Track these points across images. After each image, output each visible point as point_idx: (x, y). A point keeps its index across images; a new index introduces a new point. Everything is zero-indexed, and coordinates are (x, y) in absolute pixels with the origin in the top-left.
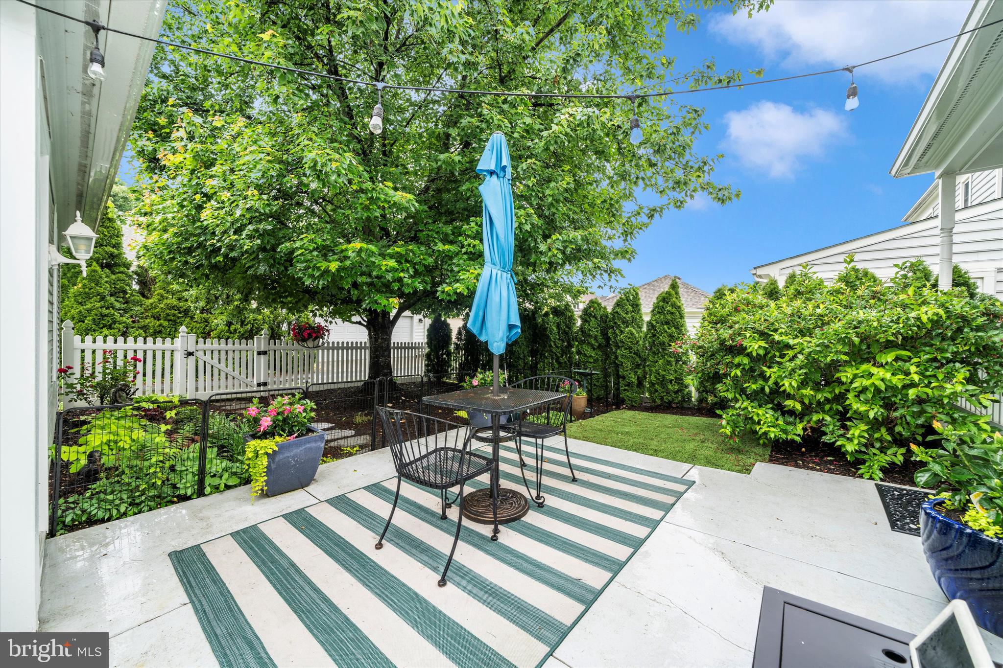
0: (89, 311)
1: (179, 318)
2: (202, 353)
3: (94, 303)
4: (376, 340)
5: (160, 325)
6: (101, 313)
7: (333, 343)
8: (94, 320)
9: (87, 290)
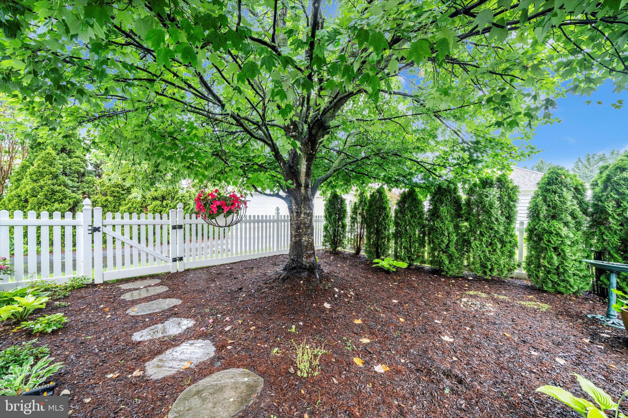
0: (41, 187)
1: (123, 194)
2: (110, 228)
3: (46, 181)
4: (298, 214)
5: (106, 200)
6: (52, 190)
7: (250, 216)
8: (46, 195)
9: (41, 169)
